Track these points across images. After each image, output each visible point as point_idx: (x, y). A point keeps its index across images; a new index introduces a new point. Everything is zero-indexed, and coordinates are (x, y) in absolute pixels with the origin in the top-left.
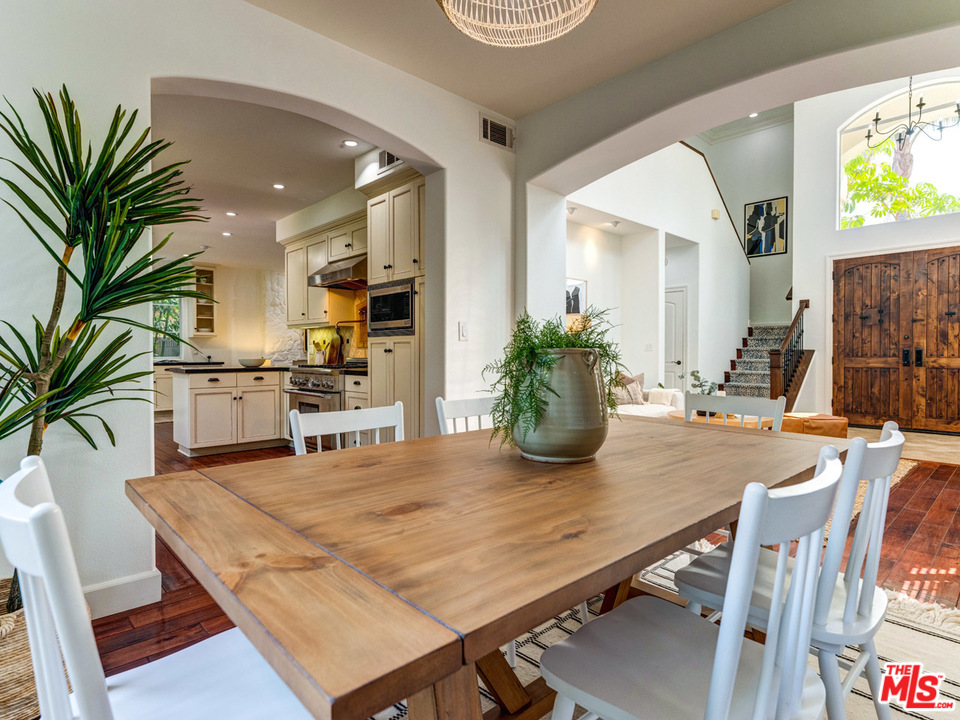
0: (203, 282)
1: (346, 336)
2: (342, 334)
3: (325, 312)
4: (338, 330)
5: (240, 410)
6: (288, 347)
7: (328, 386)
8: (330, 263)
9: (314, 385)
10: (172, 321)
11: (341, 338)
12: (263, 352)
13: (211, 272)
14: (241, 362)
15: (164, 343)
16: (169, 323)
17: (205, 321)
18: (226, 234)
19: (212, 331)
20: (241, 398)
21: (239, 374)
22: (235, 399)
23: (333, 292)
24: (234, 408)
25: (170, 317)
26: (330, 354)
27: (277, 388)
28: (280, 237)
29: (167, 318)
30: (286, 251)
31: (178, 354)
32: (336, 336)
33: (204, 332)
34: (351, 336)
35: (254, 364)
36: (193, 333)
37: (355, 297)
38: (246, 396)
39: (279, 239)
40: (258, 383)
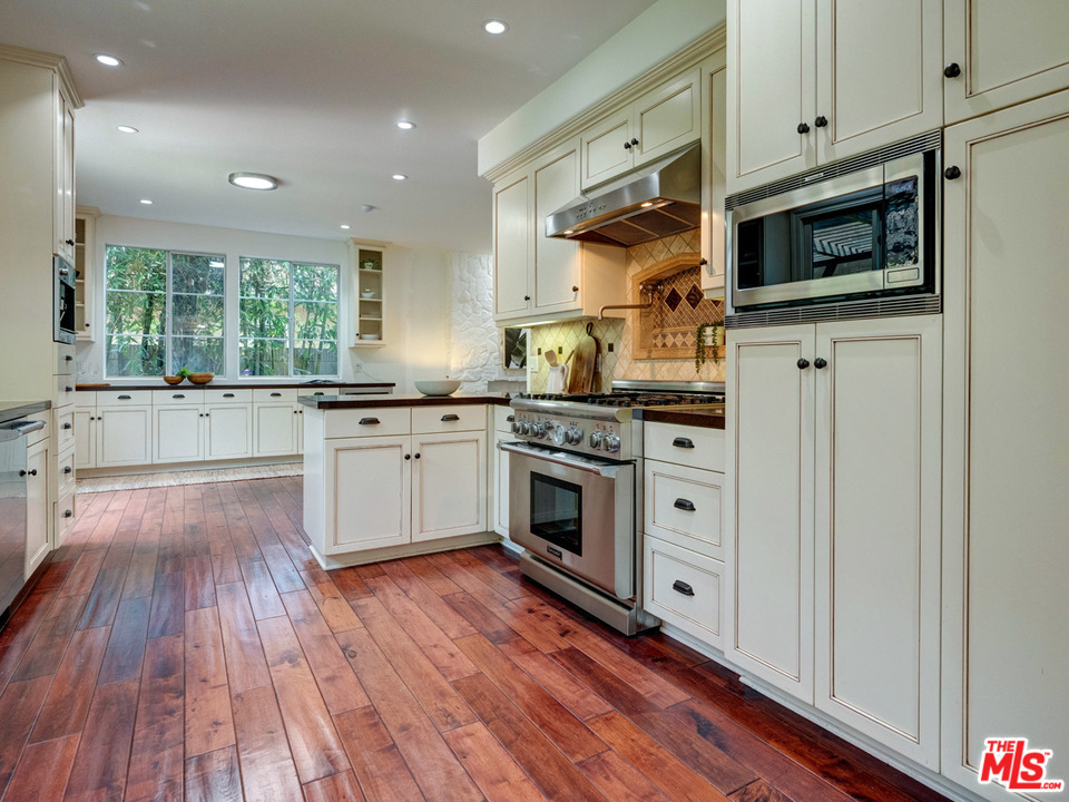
0: (369, 267)
1: (607, 336)
2: (598, 334)
3: (575, 289)
4: (590, 325)
5: (416, 476)
6: (481, 362)
7: (608, 447)
8: (585, 192)
9: (569, 439)
10: (330, 326)
11: (597, 342)
12: (447, 368)
13: (379, 255)
14: (419, 387)
15: (319, 355)
16: (327, 329)
17: (371, 324)
18: (399, 177)
19: (380, 339)
20: (418, 456)
21: (417, 410)
22: (408, 457)
23: (589, 249)
24: (407, 476)
25: (328, 320)
26: (575, 373)
27: (481, 436)
28: (484, 166)
29: (324, 322)
30: (495, 190)
31: (335, 371)
32: (585, 338)
33: (369, 340)
34: (620, 337)
35: (439, 390)
36: (354, 340)
37: (628, 260)
38: (427, 453)
39: (482, 169)
40: (450, 426)
